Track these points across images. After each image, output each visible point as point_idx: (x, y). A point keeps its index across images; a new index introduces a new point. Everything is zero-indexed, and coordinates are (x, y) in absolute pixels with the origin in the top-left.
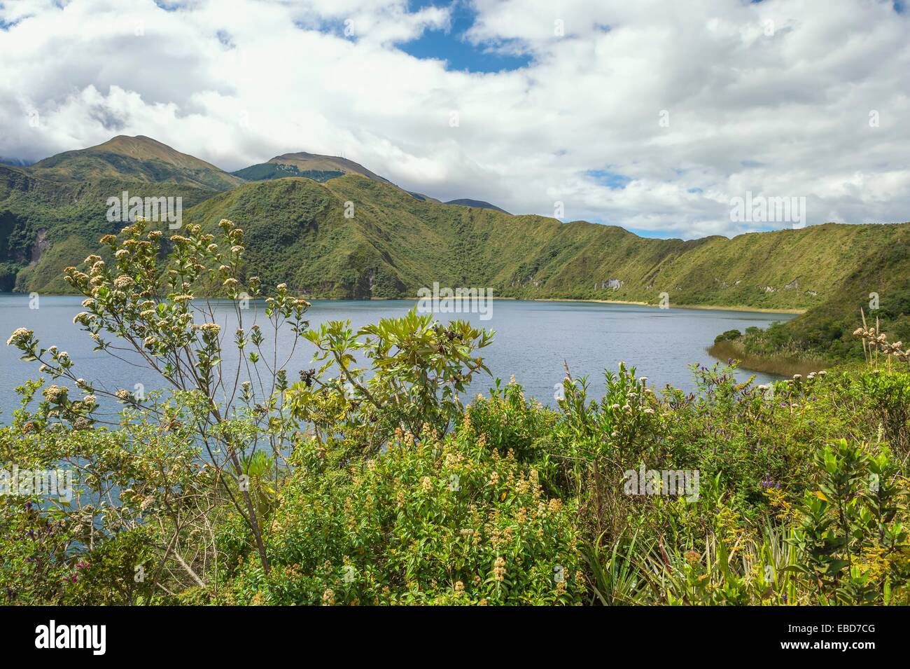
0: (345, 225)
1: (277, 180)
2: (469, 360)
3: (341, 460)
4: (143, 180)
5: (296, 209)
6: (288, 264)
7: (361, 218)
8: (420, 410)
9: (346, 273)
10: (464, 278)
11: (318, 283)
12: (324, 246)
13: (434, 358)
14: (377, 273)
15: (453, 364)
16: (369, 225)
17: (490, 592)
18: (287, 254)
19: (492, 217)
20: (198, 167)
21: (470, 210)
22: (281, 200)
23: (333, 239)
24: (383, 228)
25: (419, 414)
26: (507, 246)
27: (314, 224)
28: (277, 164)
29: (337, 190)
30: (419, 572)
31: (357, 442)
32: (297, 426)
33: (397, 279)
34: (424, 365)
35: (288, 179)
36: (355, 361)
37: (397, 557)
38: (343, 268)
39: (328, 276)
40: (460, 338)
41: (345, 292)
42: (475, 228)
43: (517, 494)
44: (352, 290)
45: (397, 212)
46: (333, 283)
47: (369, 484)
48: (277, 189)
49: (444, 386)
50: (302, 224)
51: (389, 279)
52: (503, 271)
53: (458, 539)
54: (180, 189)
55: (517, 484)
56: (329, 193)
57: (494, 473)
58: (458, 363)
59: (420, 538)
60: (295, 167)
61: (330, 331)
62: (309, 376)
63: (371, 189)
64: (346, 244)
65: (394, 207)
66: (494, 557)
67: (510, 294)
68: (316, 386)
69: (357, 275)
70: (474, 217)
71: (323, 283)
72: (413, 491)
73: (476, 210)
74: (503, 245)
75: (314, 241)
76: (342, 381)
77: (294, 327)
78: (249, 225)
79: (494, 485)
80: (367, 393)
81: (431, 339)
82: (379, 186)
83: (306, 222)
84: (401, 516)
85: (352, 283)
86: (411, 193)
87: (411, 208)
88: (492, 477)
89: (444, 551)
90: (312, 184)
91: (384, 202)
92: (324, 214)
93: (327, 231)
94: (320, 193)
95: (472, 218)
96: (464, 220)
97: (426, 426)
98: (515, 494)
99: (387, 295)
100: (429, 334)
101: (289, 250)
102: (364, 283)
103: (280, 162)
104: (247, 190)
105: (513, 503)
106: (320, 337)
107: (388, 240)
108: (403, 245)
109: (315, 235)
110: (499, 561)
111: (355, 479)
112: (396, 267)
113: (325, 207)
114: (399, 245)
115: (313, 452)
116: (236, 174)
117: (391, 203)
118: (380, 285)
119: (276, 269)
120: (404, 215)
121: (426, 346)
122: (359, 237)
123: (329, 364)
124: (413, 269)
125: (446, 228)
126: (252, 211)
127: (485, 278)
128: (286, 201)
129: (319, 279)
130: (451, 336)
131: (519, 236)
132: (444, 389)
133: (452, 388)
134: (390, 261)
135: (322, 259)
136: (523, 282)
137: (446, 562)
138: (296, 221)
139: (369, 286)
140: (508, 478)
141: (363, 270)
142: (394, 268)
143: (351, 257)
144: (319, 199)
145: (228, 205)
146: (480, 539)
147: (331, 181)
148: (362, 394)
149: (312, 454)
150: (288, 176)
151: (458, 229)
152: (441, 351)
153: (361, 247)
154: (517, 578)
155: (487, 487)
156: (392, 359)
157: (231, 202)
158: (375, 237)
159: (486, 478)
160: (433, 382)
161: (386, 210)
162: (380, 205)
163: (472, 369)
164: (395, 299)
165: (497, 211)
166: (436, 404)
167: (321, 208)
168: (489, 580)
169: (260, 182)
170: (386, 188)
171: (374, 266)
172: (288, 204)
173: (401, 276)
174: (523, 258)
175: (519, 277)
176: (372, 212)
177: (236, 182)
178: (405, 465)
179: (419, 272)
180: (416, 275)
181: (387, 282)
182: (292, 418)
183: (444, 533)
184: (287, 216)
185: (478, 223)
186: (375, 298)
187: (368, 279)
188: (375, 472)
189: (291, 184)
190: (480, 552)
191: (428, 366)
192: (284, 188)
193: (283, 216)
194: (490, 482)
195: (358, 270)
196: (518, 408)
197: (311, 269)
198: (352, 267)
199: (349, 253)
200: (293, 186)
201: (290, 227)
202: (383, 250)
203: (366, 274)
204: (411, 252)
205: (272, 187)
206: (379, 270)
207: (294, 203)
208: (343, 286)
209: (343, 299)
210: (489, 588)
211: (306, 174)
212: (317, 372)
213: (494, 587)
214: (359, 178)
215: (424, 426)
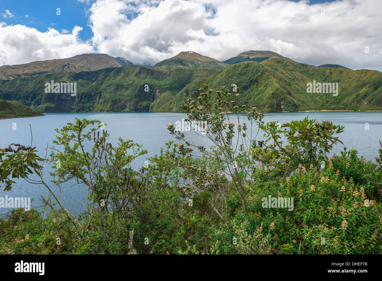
0: (270, 80)
1: (241, 63)
2: (332, 139)
3: (274, 177)
4: (190, 68)
5: (249, 75)
6: (246, 98)
7: (277, 76)
8: (308, 159)
9: (270, 101)
10: (327, 101)
11: (258, 105)
12: (261, 90)
13: (316, 137)
14: (284, 101)
15: (324, 140)
16: (281, 79)
17: (340, 234)
18: (245, 94)
19: (341, 72)
20: (210, 61)
21: (330, 69)
22: (243, 72)
23: (265, 86)
24: (287, 80)
25: (308, 160)
26: (350, 85)
27: (257, 81)
28: (241, 57)
29: (266, 65)
30: (309, 221)
31: (281, 170)
32: (254, 163)
33: (294, 103)
34: (310, 140)
35: (246, 62)
36: (280, 138)
37: (299, 215)
38: (269, 99)
39: (263, 102)
40: (328, 129)
41: (270, 109)
42: (333, 78)
43: (354, 197)
44: (273, 108)
45: (294, 73)
46: (265, 105)
47: (287, 186)
48: (241, 67)
49: (320, 149)
50: (251, 81)
51: (290, 103)
52: (347, 97)
53: (326, 211)
54: (204, 70)
55: (354, 192)
56: (263, 67)
57: (343, 187)
58: (326, 140)
59: (309, 209)
60: (249, 57)
61: (270, 125)
62: (261, 143)
63: (282, 63)
64: (270, 88)
65: (292, 70)
66: (342, 220)
67: (351, 108)
68: (264, 147)
69: (276, 101)
70: (332, 73)
71: (261, 106)
72: (306, 190)
73: (333, 69)
74: (347, 85)
75: (257, 88)
76: (275, 145)
77: (258, 124)
78: (230, 83)
79: (343, 192)
80: (285, 151)
81: (314, 129)
82: (285, 62)
83: (253, 80)
84: (301, 199)
85: (273, 105)
86: (301, 64)
87: (301, 70)
88: (342, 188)
89: (320, 215)
90: (256, 63)
91: (288, 69)
92: (261, 76)
93: (262, 83)
94: (259, 67)
95: (331, 73)
96: (327, 74)
97: (312, 165)
98: (353, 196)
99: (289, 110)
100: (313, 127)
101: (247, 92)
102: (279, 105)
103: (242, 56)
104: (229, 68)
105: (352, 200)
106: (266, 128)
107: (290, 85)
108: (297, 87)
109: (257, 85)
110: (345, 222)
111: (281, 184)
112: (294, 98)
113: (261, 73)
114: (295, 88)
115: (263, 173)
116: (225, 62)
117: (291, 69)
118: (286, 106)
119: (241, 100)
120: (297, 74)
121: (312, 132)
122: (276, 85)
123: (269, 139)
124: (302, 98)
125: (318, 78)
126: (231, 77)
127: (338, 101)
128: (245, 71)
129: (259, 104)
130: (323, 128)
131: (356, 80)
132: (320, 150)
133: (323, 150)
134: (291, 95)
135: (260, 95)
136: (358, 102)
137: (321, 219)
138: (249, 80)
139: (281, 106)
140: (350, 190)
141: (278, 99)
142: (293, 98)
143: (273, 94)
144: (258, 70)
145: (222, 75)
146: (336, 212)
147: (264, 61)
148: (283, 151)
149: (262, 174)
150: (245, 61)
151: (324, 79)
152: (319, 134)
153: (277, 89)
154: (353, 231)
155: (340, 192)
156: (296, 137)
157: (223, 74)
158: (284, 84)
159: (339, 189)
160: (314, 147)
161: (289, 72)
162: (286, 70)
163: (333, 142)
164: (293, 112)
165: (344, 69)
166: (316, 157)
167: (260, 74)
168: (340, 229)
169: (234, 65)
170: (288, 62)
171: (283, 97)
172: (245, 73)
173: (296, 101)
174: (358, 91)
175: (356, 100)
176: (282, 73)
177: (224, 65)
178: (302, 180)
179: (304, 99)
180: (303, 100)
181: (289, 105)
182: (252, 160)
183: (320, 208)
184: (245, 78)
185: (335, 75)
186: (284, 111)
187: (280, 103)
188: (289, 182)
189: (247, 64)
190: (336, 217)
191: (312, 141)
192: (244, 66)
193: (244, 78)
194: (341, 190)
195: (276, 99)
196: (355, 160)
197: (255, 100)
198: (273, 98)
199: (272, 92)
200: (248, 65)
201: (246, 82)
202: (287, 90)
203: (279, 101)
204: (301, 90)
205: (239, 66)
206: (286, 99)
207: (248, 72)
208: (269, 106)
209: (269, 112)
210: (339, 232)
211: (253, 59)
212: (264, 142)
213: (341, 232)
214: (276, 59)
215: (311, 165)
